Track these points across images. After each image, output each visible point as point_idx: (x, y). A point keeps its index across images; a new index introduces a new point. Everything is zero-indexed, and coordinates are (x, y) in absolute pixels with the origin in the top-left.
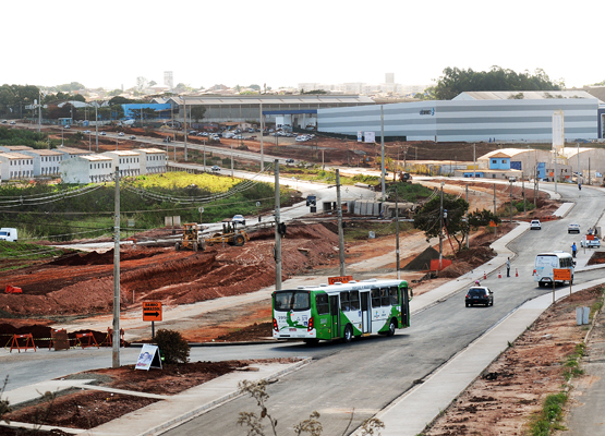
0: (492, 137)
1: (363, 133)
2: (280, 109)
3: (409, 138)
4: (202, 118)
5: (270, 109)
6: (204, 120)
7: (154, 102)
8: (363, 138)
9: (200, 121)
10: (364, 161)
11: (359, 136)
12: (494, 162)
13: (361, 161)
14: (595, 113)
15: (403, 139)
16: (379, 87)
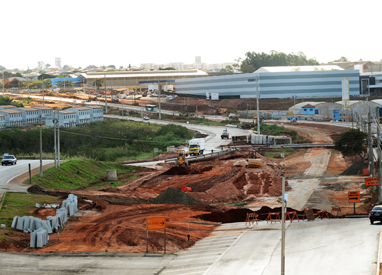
0: (294, 95)
1: (210, 94)
2: (149, 80)
3: (241, 97)
4: (101, 86)
5: (143, 80)
6: (103, 88)
7: (70, 77)
8: (210, 97)
9: (100, 88)
10: (217, 111)
11: (208, 95)
12: (305, 110)
13: (215, 111)
14: (358, 79)
15: (238, 97)
16: (192, 65)
